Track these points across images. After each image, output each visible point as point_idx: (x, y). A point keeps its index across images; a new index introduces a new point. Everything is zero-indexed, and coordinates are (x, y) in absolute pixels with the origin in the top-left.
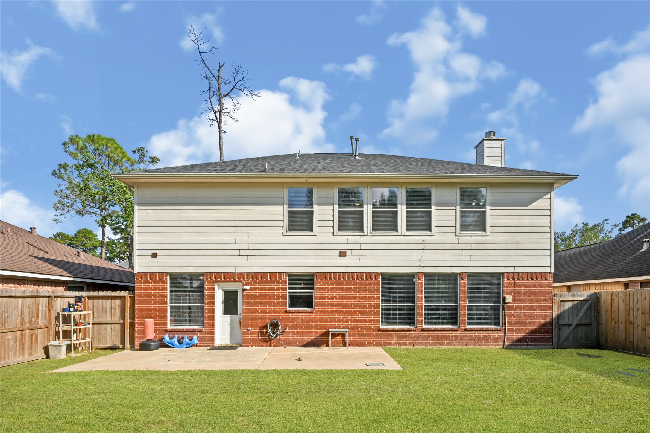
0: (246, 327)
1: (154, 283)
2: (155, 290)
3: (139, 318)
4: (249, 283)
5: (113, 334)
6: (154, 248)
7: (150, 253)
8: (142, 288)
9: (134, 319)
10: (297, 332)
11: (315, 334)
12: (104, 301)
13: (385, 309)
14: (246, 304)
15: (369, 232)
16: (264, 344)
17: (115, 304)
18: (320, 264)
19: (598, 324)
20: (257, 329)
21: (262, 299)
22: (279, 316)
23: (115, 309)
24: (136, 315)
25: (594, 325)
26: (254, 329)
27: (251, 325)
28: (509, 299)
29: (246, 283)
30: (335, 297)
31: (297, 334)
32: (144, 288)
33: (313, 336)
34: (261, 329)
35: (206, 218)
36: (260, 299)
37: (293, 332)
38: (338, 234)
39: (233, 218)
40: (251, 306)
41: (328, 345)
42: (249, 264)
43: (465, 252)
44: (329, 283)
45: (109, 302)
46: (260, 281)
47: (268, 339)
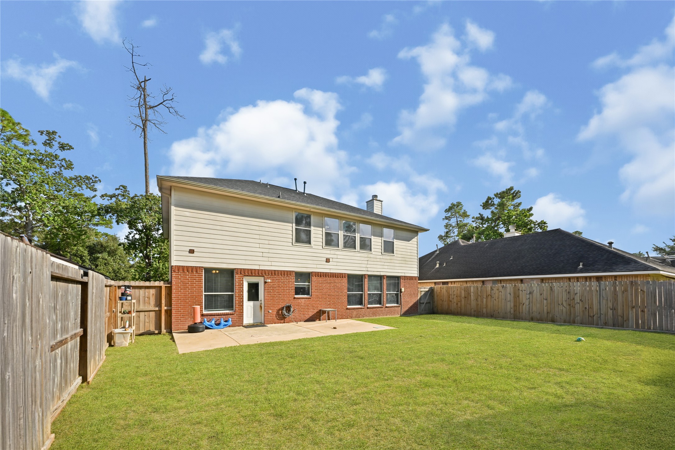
0: (267, 310)
1: (190, 275)
2: (191, 281)
3: (176, 305)
4: (270, 277)
5: (147, 320)
6: (192, 246)
7: (188, 249)
8: (179, 279)
9: (171, 306)
10: (301, 312)
11: (312, 313)
12: (137, 290)
13: (349, 296)
14: (267, 293)
15: (342, 248)
16: (280, 321)
17: (149, 293)
18: (315, 266)
19: (433, 302)
20: (275, 311)
21: (278, 289)
22: (290, 301)
23: (149, 298)
24: (173, 303)
25: (431, 303)
26: (273, 311)
27: (270, 308)
28: (403, 290)
29: (267, 277)
30: (323, 288)
31: (301, 313)
32: (181, 279)
33: (311, 314)
34: (278, 311)
35: (237, 225)
36: (277, 289)
37: (298, 312)
38: (325, 248)
39: (257, 228)
40: (271, 295)
41: (320, 320)
42: (269, 263)
43: (386, 264)
44: (320, 279)
45: (142, 291)
46: (277, 276)
47: (283, 318)
